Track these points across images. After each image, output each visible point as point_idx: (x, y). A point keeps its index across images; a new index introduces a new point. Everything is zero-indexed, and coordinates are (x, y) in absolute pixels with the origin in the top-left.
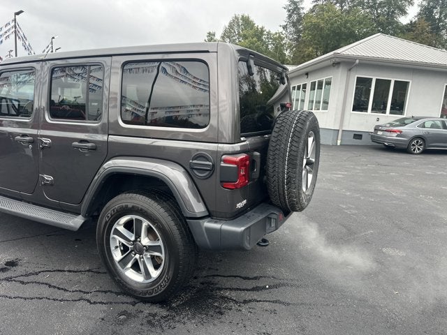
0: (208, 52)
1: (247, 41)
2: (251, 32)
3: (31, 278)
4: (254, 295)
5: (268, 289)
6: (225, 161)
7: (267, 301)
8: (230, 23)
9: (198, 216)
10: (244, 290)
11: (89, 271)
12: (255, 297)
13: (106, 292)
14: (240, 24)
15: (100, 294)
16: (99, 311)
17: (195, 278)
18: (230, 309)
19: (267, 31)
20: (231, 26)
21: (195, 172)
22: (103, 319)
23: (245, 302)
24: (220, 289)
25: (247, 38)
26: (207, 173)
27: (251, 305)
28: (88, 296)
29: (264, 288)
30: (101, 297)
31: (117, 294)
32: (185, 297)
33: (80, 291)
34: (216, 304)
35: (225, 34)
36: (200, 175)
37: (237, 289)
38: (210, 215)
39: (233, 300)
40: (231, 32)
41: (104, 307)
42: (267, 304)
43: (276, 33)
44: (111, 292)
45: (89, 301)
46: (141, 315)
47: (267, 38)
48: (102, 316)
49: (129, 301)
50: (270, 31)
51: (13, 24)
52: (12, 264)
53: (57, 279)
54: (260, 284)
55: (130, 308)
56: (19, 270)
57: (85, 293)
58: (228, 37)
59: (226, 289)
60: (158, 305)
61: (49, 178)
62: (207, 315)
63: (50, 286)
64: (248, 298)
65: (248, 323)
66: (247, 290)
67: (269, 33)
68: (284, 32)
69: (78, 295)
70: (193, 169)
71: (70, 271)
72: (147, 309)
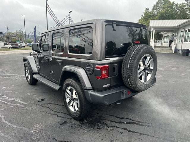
0: (92, 23)
1: (164, 10)
2: (167, 5)
3: (46, 105)
4: (117, 125)
5: (125, 123)
6: (97, 68)
7: (121, 128)
8: (157, 3)
9: (88, 89)
10: (114, 122)
11: (63, 105)
12: (117, 126)
13: (64, 113)
14: (162, 2)
15: (62, 114)
16: (59, 120)
17: (98, 114)
18: (104, 128)
19: (176, 3)
20: (157, 4)
21: (88, 71)
22: (58, 122)
23: (112, 127)
24: (104, 120)
25: (164, 9)
26: (91, 72)
27: (113, 128)
28: (58, 114)
29: (124, 123)
30: (62, 115)
31: (68, 115)
32: (90, 120)
33: (57, 112)
34: (99, 125)
35: (154, 8)
36: (89, 73)
37: (112, 121)
38: (93, 89)
39: (107, 125)
40: (157, 7)
41: (61, 118)
42: (120, 129)
43: (181, 4)
44: (66, 114)
45: (57, 116)
46: (71, 124)
47: (176, 7)
48: (59, 121)
49: (70, 118)
50: (177, 4)
51: (68, 16)
52: (42, 100)
53: (52, 107)
54: (122, 121)
55: (68, 120)
56: (44, 102)
57: (58, 112)
58: (156, 9)
59: (107, 120)
60: (78, 121)
61: (52, 72)
62: (93, 128)
63: (49, 109)
64: (114, 125)
65: (107, 135)
66: (116, 122)
67: (177, 5)
68: (186, 3)
69: (55, 113)
70: (87, 70)
71: (57, 105)
72: (74, 122)
